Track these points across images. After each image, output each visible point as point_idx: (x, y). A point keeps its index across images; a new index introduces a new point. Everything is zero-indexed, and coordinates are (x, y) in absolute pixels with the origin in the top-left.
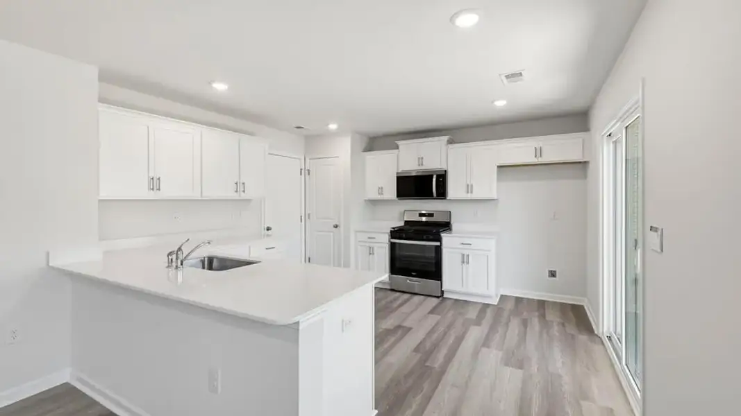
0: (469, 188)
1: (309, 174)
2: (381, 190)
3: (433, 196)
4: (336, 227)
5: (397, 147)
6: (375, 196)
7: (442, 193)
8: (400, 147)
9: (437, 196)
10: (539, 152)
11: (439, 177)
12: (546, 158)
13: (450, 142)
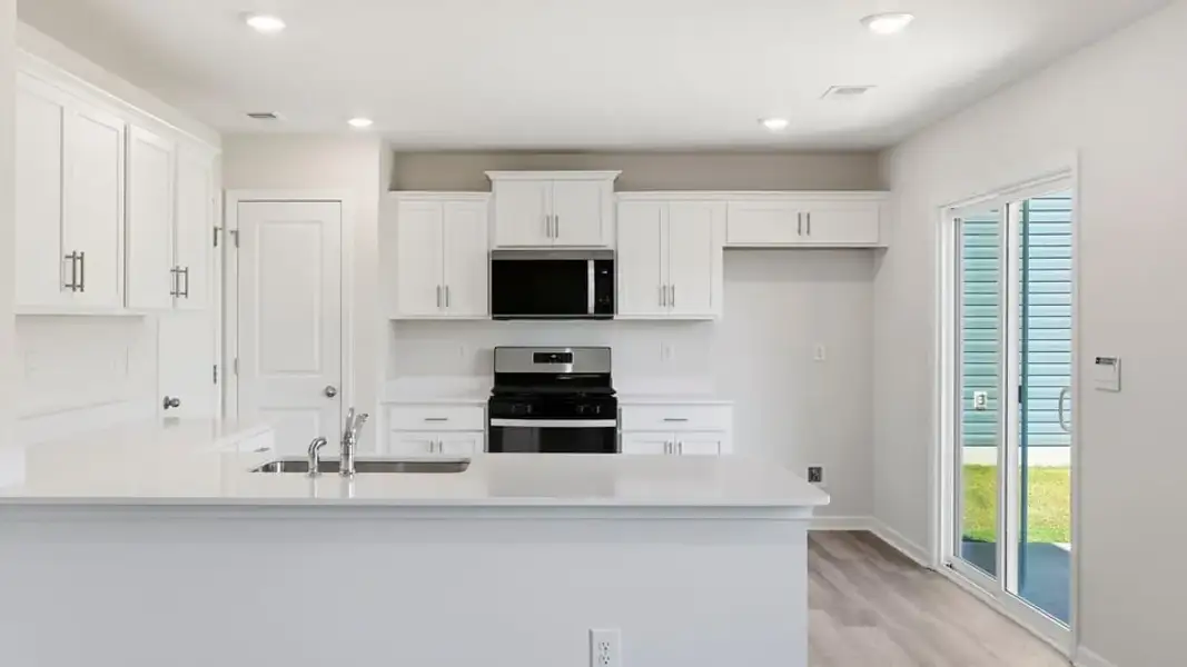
0: (666, 295)
1: (237, 244)
2: (442, 296)
3: (586, 311)
4: (331, 395)
5: (487, 186)
6: (427, 309)
7: (606, 307)
8: (496, 186)
9: (596, 312)
10: (804, 222)
11: (600, 265)
12: (818, 238)
13: (619, 186)
